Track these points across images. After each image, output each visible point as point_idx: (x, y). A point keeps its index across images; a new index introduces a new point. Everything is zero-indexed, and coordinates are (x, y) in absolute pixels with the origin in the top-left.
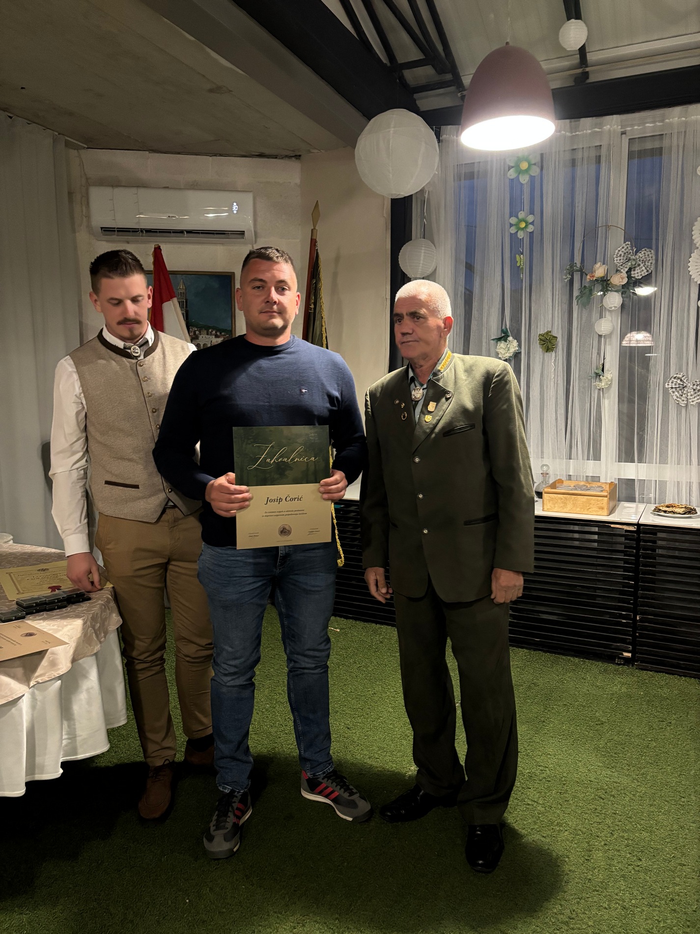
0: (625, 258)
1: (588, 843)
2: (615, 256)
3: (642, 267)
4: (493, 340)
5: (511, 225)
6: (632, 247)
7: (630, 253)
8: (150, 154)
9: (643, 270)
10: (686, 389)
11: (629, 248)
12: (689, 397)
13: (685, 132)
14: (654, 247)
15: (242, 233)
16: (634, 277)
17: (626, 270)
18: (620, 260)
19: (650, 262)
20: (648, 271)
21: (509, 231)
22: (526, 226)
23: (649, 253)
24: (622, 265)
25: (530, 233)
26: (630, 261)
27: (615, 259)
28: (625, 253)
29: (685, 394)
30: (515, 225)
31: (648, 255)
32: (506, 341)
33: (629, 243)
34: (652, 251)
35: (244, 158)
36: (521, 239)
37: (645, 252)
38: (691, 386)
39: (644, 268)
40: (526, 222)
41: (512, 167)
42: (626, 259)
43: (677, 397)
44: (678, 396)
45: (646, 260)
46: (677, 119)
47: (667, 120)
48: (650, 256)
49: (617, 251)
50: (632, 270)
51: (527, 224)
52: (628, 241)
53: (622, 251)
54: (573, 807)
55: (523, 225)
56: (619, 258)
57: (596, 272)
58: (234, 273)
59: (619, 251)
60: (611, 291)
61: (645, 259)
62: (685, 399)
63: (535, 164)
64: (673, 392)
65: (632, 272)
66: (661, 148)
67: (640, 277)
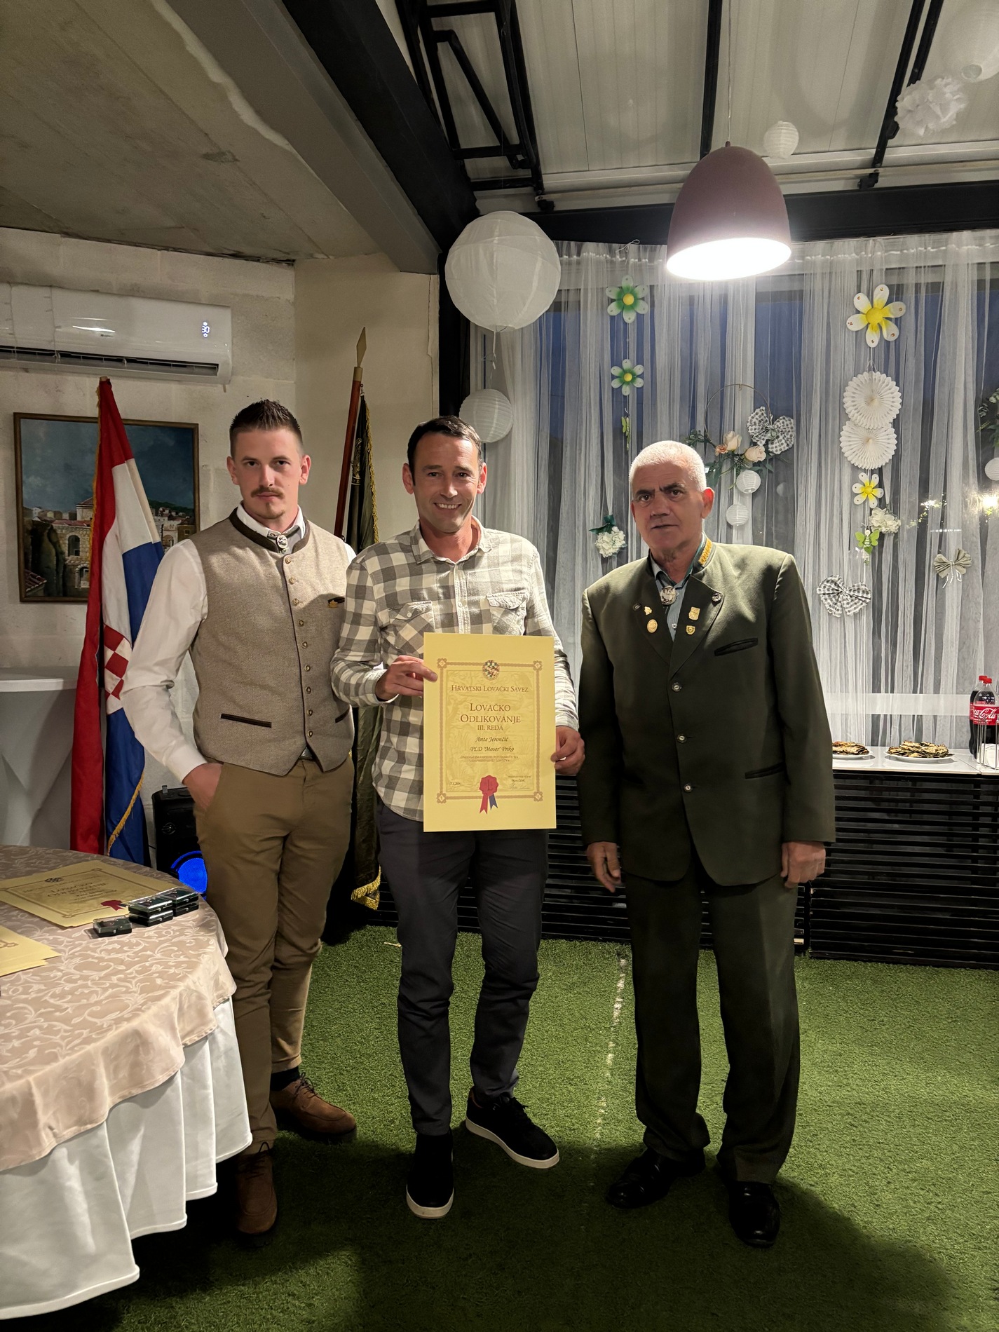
0: (761, 427)
1: (867, 1184)
2: (749, 424)
3: (781, 440)
4: (592, 530)
5: (613, 377)
6: (767, 413)
7: (766, 421)
8: (64, 239)
9: (782, 444)
10: (841, 596)
11: (765, 415)
12: (845, 606)
13: (830, 273)
14: (795, 417)
15: (214, 367)
16: (772, 452)
17: (764, 442)
18: (755, 429)
19: (790, 433)
20: (788, 445)
21: (609, 384)
22: (633, 380)
23: (788, 422)
24: (757, 436)
25: (637, 388)
26: (769, 432)
27: (750, 428)
28: (760, 421)
29: (840, 602)
30: (617, 377)
31: (787, 425)
32: (610, 531)
33: (764, 408)
34: (792, 420)
35: (211, 257)
36: (625, 397)
37: (784, 421)
38: (847, 592)
39: (783, 441)
40: (633, 375)
41: (613, 301)
42: (762, 429)
43: (830, 606)
44: (831, 604)
45: (786, 431)
46: (820, 256)
47: (809, 258)
48: (789, 426)
49: (750, 418)
50: (769, 442)
51: (635, 376)
52: (763, 406)
53: (757, 419)
54: (827, 1143)
55: (629, 378)
56: (754, 427)
57: (729, 444)
58: (198, 424)
59: (753, 418)
60: (745, 469)
61: (784, 430)
62: (840, 609)
63: (643, 299)
64: (826, 599)
65: (770, 446)
66: (801, 292)
67: (779, 453)
